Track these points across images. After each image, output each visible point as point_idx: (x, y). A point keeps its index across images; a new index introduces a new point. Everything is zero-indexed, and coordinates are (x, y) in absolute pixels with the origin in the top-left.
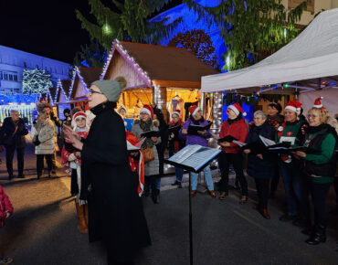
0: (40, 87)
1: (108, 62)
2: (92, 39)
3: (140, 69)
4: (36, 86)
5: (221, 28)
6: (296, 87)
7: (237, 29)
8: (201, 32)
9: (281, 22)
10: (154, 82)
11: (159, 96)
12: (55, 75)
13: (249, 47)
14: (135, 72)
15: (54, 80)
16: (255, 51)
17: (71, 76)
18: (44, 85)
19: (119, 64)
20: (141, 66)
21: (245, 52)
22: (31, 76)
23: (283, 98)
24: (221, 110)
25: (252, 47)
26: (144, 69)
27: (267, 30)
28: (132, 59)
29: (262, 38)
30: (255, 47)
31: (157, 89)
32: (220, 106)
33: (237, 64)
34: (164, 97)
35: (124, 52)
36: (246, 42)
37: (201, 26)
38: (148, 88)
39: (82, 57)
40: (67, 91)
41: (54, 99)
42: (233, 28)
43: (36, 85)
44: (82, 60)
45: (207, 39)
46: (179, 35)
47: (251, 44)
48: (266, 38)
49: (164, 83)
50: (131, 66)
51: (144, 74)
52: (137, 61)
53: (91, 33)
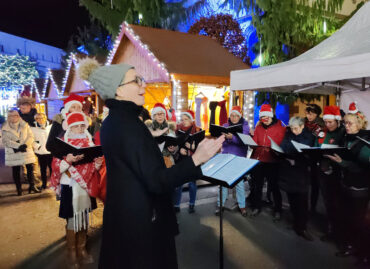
0: (22, 77)
1: (115, 50)
2: (93, 19)
3: (155, 60)
4: (17, 76)
5: (252, 13)
6: (338, 86)
7: (270, 16)
8: (228, 18)
9: (320, 11)
10: (172, 76)
11: (179, 93)
12: (42, 63)
13: (285, 37)
14: (149, 62)
15: (40, 69)
16: (291, 43)
17: (64, 65)
18: (27, 75)
19: (129, 52)
20: (157, 56)
21: (280, 43)
22: (9, 63)
23: (322, 98)
24: (252, 111)
25: (288, 38)
26: (161, 59)
27: (305, 19)
28: (146, 47)
29: (299, 28)
30: (291, 38)
31: (176, 84)
32: (251, 106)
33: (271, 57)
34: (185, 94)
35: (136, 38)
36: (280, 32)
37: (229, 11)
38: (166, 83)
39: (79, 41)
40: (59, 83)
41: (41, 93)
42: (265, 15)
43: (16, 74)
44: (79, 46)
45: (236, 26)
46: (203, 20)
47: (287, 34)
48: (304, 28)
49: (185, 77)
50: (143, 56)
51: (161, 66)
52: (151, 50)
53: (91, 13)
